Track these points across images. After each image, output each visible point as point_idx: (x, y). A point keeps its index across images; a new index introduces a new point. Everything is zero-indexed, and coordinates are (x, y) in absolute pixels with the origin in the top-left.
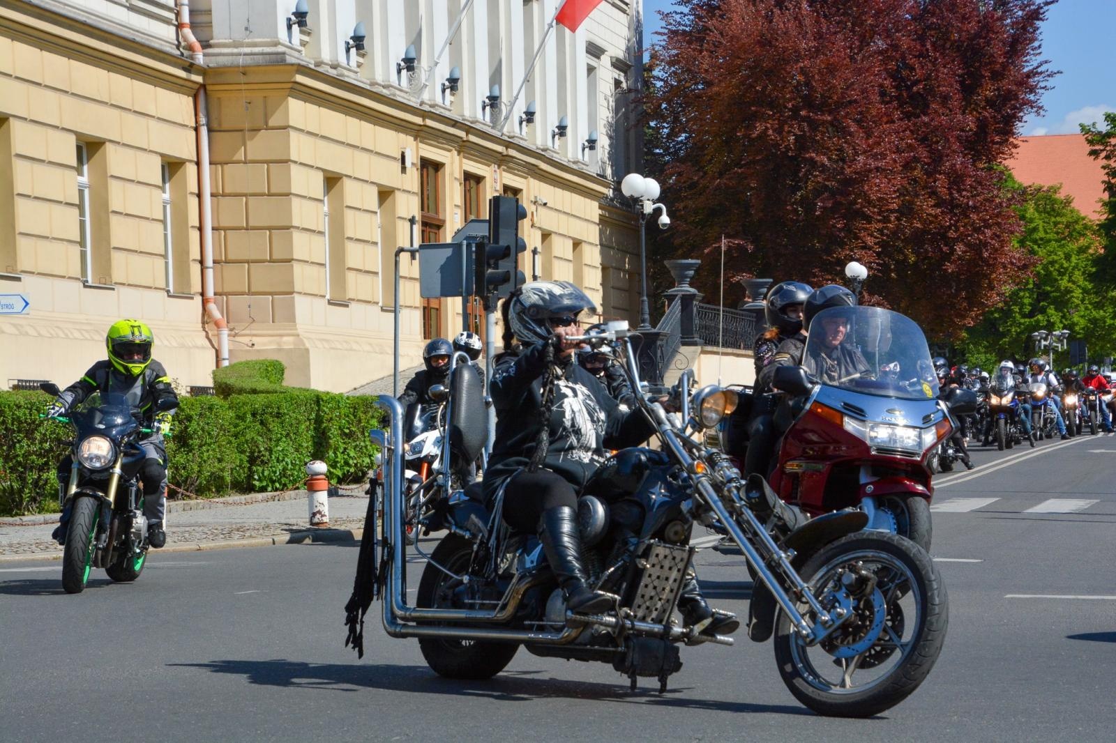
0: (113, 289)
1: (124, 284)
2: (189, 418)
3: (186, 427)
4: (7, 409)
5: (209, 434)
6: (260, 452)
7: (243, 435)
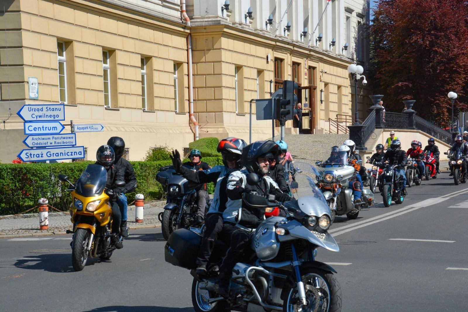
0: (155, 112)
1: (159, 110)
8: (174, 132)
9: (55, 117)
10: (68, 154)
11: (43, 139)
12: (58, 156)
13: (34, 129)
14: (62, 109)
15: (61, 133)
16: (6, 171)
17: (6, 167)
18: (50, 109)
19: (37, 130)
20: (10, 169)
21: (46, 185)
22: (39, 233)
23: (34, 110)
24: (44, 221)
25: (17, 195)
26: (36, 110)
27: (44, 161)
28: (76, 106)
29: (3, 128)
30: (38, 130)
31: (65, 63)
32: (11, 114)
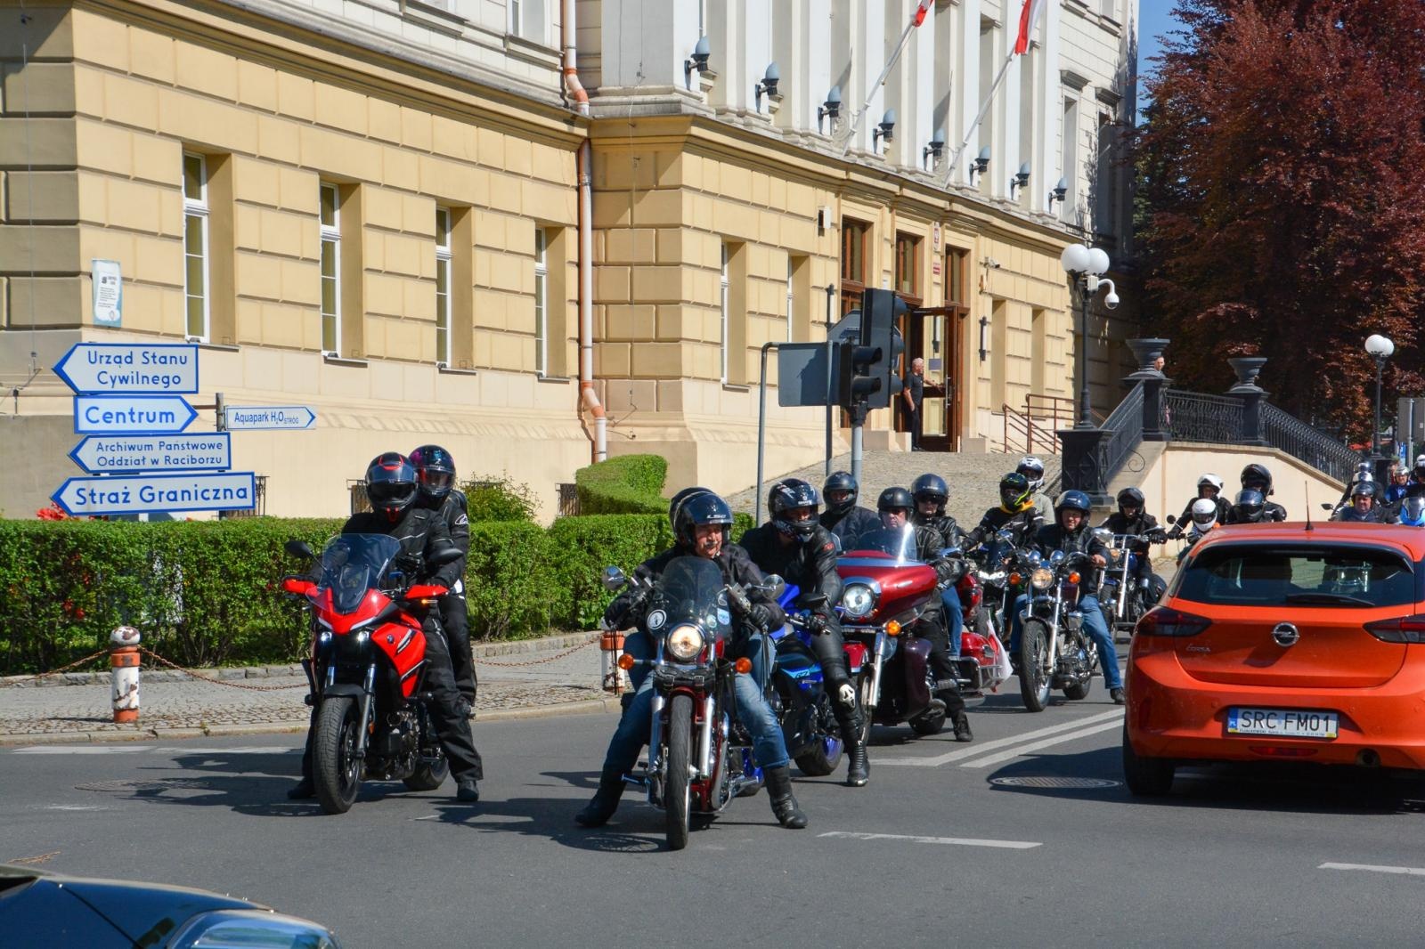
0: (474, 374)
1: (487, 368)
2: (497, 548)
3: (493, 559)
4: (279, 542)
5: (522, 565)
6: (586, 584)
7: (566, 564)
8: (533, 435)
9: (168, 383)
10: (206, 495)
11: (132, 448)
12: (175, 499)
13: (104, 418)
14: (192, 359)
15: (185, 431)
16: (14, 543)
17: (15, 529)
18: (154, 357)
19: (114, 420)
20: (27, 535)
21: (136, 588)
22: (111, 731)
23: (104, 359)
24: (127, 695)
25: (46, 615)
26: (111, 360)
27: (133, 516)
28: (237, 351)
29: (11, 412)
30: (117, 421)
31: (205, 220)
32: (37, 371)
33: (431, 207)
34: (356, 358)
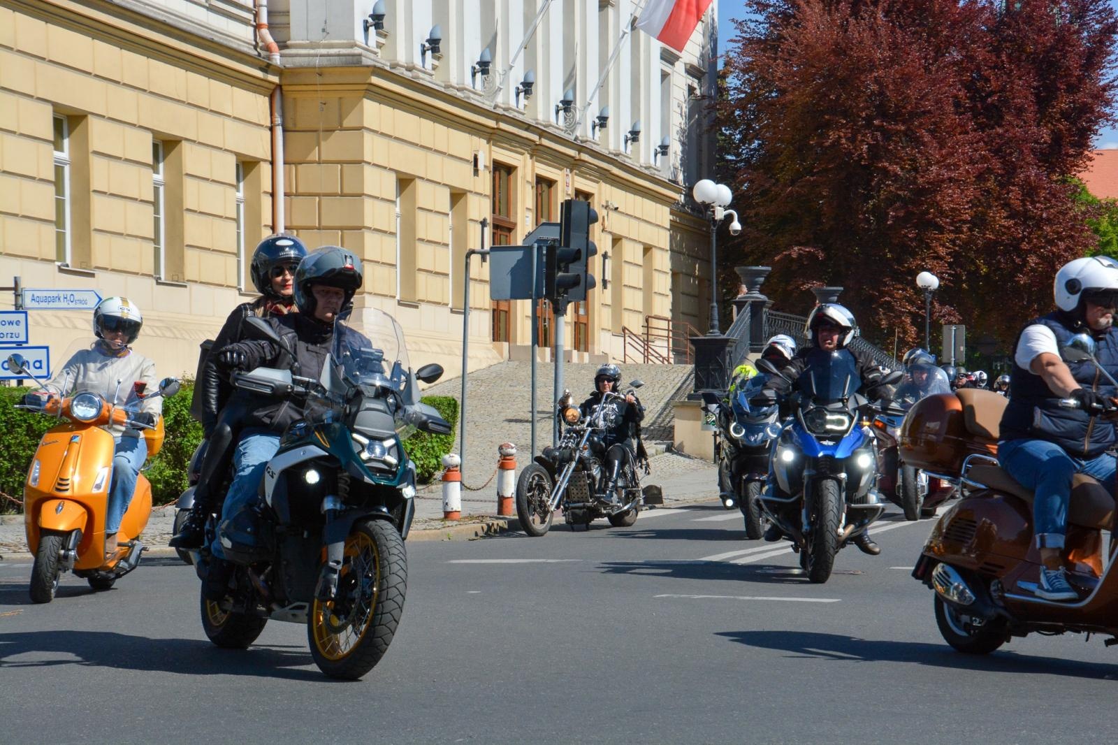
0: (185, 286)
1: (196, 282)
33: (148, 139)
34: (84, 268)
